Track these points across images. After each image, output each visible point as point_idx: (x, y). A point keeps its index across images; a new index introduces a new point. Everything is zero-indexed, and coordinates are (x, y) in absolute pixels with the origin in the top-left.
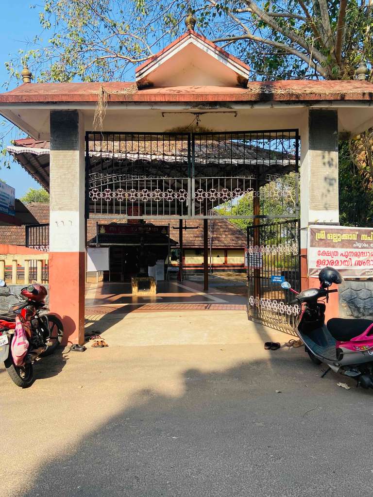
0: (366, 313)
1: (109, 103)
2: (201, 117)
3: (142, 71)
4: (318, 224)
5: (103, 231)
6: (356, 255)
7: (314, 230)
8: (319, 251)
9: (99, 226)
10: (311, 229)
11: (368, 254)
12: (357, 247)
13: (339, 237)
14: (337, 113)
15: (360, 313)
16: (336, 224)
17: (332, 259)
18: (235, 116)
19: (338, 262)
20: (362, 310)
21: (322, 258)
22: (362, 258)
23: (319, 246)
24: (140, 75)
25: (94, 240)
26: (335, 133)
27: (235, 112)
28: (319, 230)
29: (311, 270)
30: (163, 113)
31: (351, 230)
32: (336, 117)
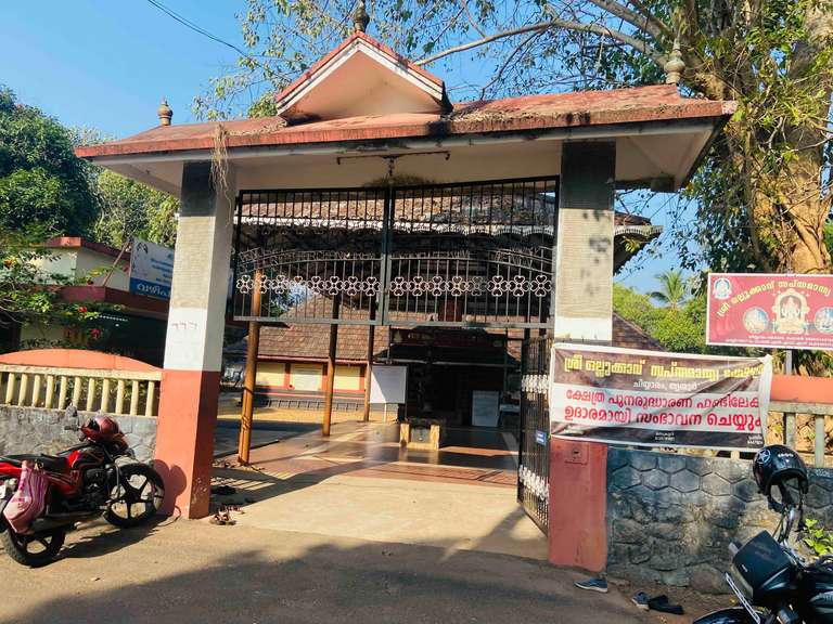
0: (660, 516)
1: (230, 149)
2: (397, 162)
3: (286, 100)
4: (570, 341)
5: (398, 339)
6: (639, 402)
7: (563, 353)
8: (570, 391)
9: (393, 332)
10: (557, 351)
11: (663, 403)
12: (642, 389)
13: (606, 368)
14: (614, 146)
15: (647, 514)
16: (605, 344)
17: (593, 407)
18: (447, 159)
19: (605, 414)
20: (650, 509)
21: (574, 404)
22: (651, 410)
23: (569, 382)
24: (283, 105)
25: (384, 354)
26: (610, 180)
27: (446, 152)
28: (572, 353)
29: (556, 423)
30: (339, 159)
31: (631, 356)
32: (613, 154)
